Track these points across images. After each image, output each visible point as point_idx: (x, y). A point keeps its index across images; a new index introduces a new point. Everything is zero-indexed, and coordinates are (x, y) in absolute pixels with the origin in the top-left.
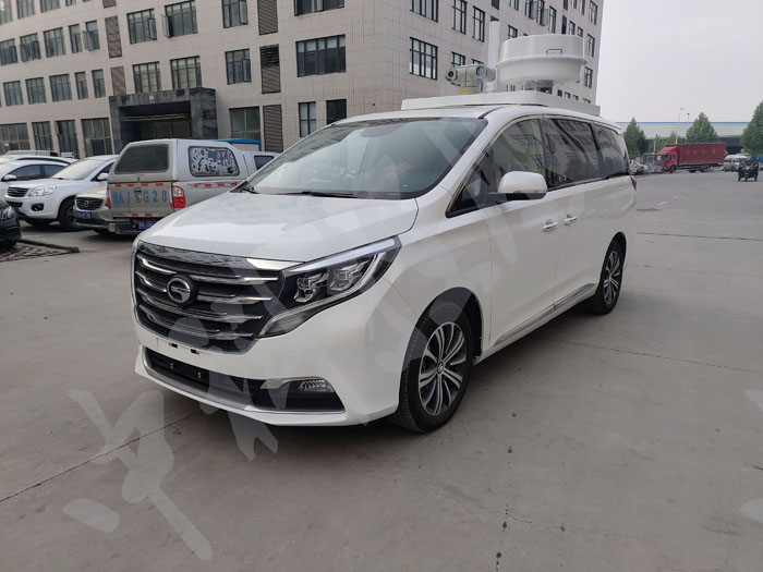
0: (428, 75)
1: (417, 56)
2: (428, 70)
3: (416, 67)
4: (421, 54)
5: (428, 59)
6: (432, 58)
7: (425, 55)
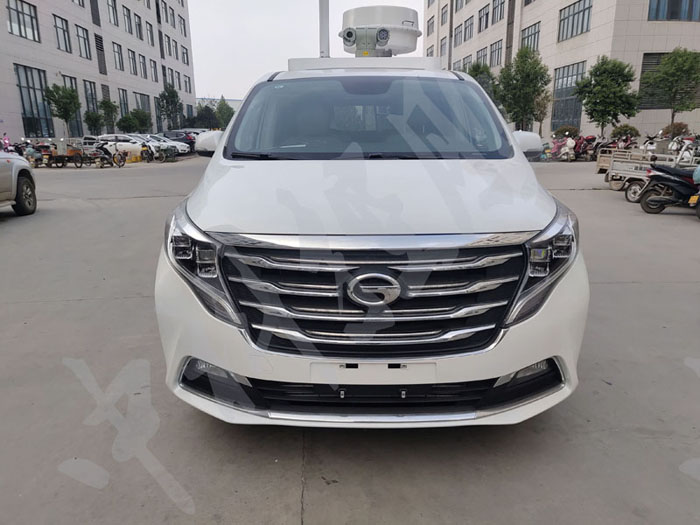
0: (30, 36)
1: (14, 13)
2: (29, 31)
3: (15, 26)
4: (18, 12)
5: (28, 19)
6: (32, 18)
7: (23, 14)
